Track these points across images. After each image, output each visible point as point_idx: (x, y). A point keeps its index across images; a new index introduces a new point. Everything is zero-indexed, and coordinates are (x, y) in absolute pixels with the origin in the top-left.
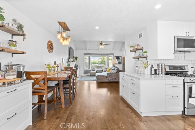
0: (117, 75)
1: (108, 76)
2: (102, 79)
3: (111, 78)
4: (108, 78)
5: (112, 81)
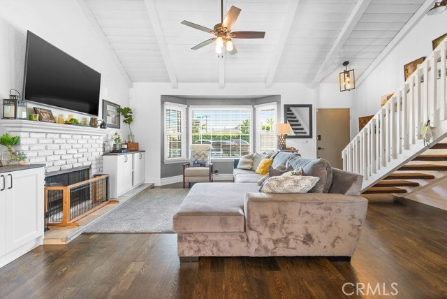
0: (321, 212)
1: (255, 220)
2: (211, 237)
3: (278, 235)
4: (252, 235)
5: (281, 252)
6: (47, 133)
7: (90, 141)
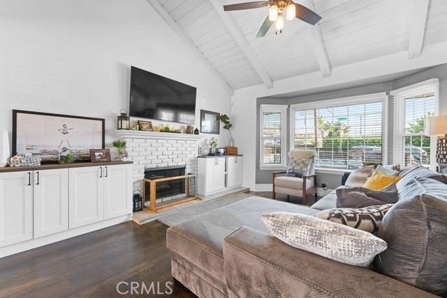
6: (146, 139)
7: (185, 145)
